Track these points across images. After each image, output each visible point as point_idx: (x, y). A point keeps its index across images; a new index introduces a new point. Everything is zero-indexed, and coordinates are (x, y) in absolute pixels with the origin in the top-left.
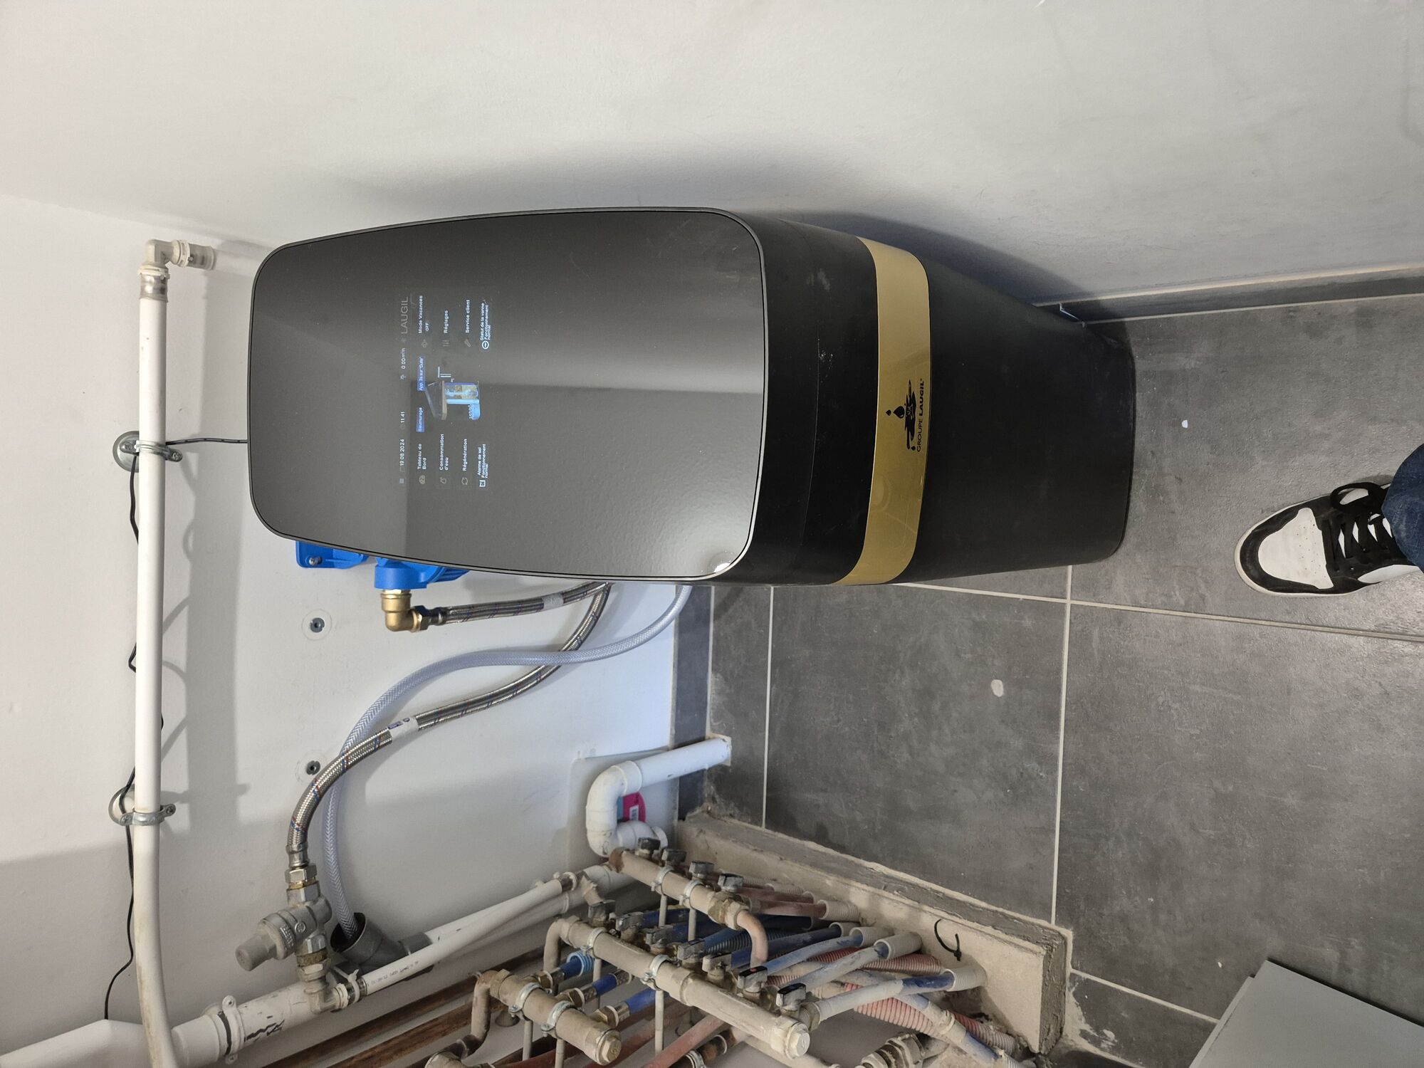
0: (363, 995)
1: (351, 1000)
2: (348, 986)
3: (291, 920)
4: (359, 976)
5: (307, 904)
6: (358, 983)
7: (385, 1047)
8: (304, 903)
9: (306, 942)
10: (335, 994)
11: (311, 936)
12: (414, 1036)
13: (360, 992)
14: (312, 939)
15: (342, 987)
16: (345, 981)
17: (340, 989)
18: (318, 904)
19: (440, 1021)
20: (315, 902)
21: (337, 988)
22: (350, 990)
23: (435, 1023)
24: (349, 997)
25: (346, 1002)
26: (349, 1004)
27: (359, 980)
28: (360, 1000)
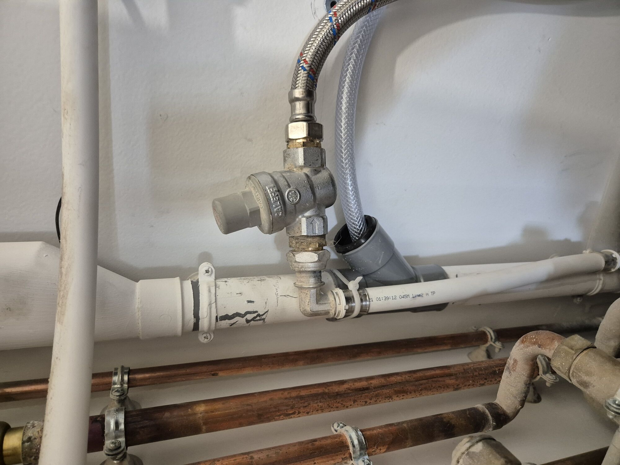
0: (364, 312)
1: (349, 312)
2: (347, 293)
3: (282, 183)
4: (362, 286)
5: (307, 170)
6: (360, 295)
7: (383, 381)
8: (301, 168)
9: (300, 220)
10: (331, 298)
11: (307, 214)
12: (421, 379)
13: (362, 307)
14: (307, 218)
15: (340, 292)
16: (344, 288)
17: (337, 294)
18: (319, 175)
19: (452, 371)
20: (316, 172)
21: (334, 292)
22: (349, 299)
23: (447, 371)
24: (347, 308)
25: (343, 313)
26: (345, 316)
27: (361, 291)
28: (359, 316)
